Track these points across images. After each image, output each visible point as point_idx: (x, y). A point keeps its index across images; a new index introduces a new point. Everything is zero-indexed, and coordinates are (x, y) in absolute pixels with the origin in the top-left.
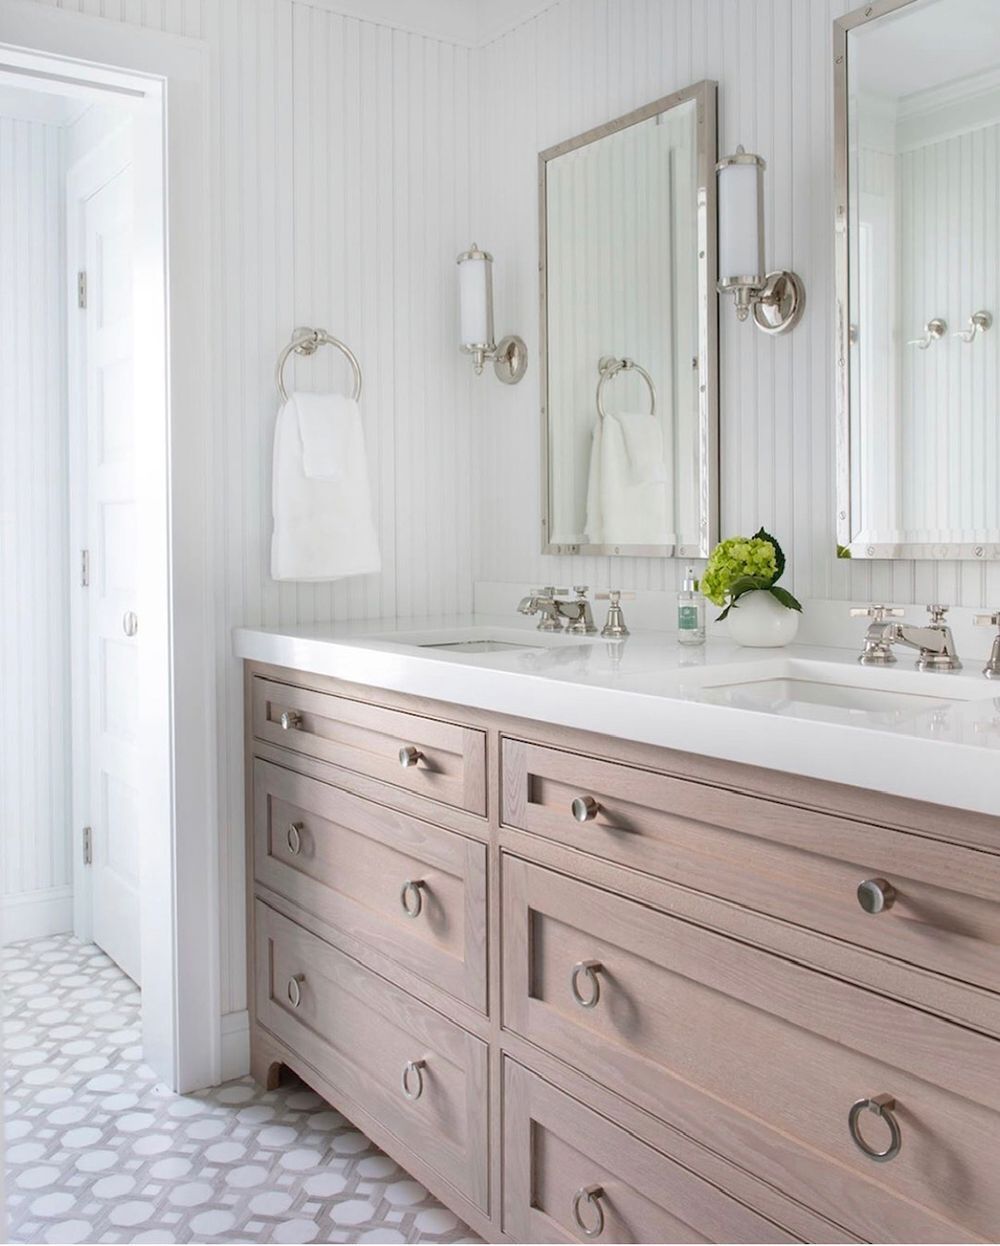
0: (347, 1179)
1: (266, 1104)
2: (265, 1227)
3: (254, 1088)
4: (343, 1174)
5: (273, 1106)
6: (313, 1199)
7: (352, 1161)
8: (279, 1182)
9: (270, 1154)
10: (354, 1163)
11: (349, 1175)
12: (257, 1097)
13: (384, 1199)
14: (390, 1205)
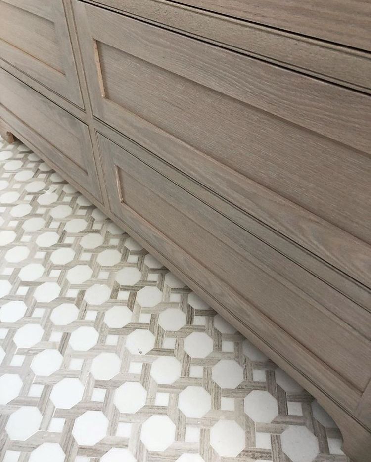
0: (45, 183)
1: (9, 150)
2: (6, 209)
3: (3, 143)
4: (44, 181)
5: (12, 151)
6: (29, 194)
7: (49, 174)
8: (14, 187)
9: (10, 174)
10: (49, 176)
11: (47, 181)
12: (4, 147)
13: (63, 191)
14: (65, 193)
